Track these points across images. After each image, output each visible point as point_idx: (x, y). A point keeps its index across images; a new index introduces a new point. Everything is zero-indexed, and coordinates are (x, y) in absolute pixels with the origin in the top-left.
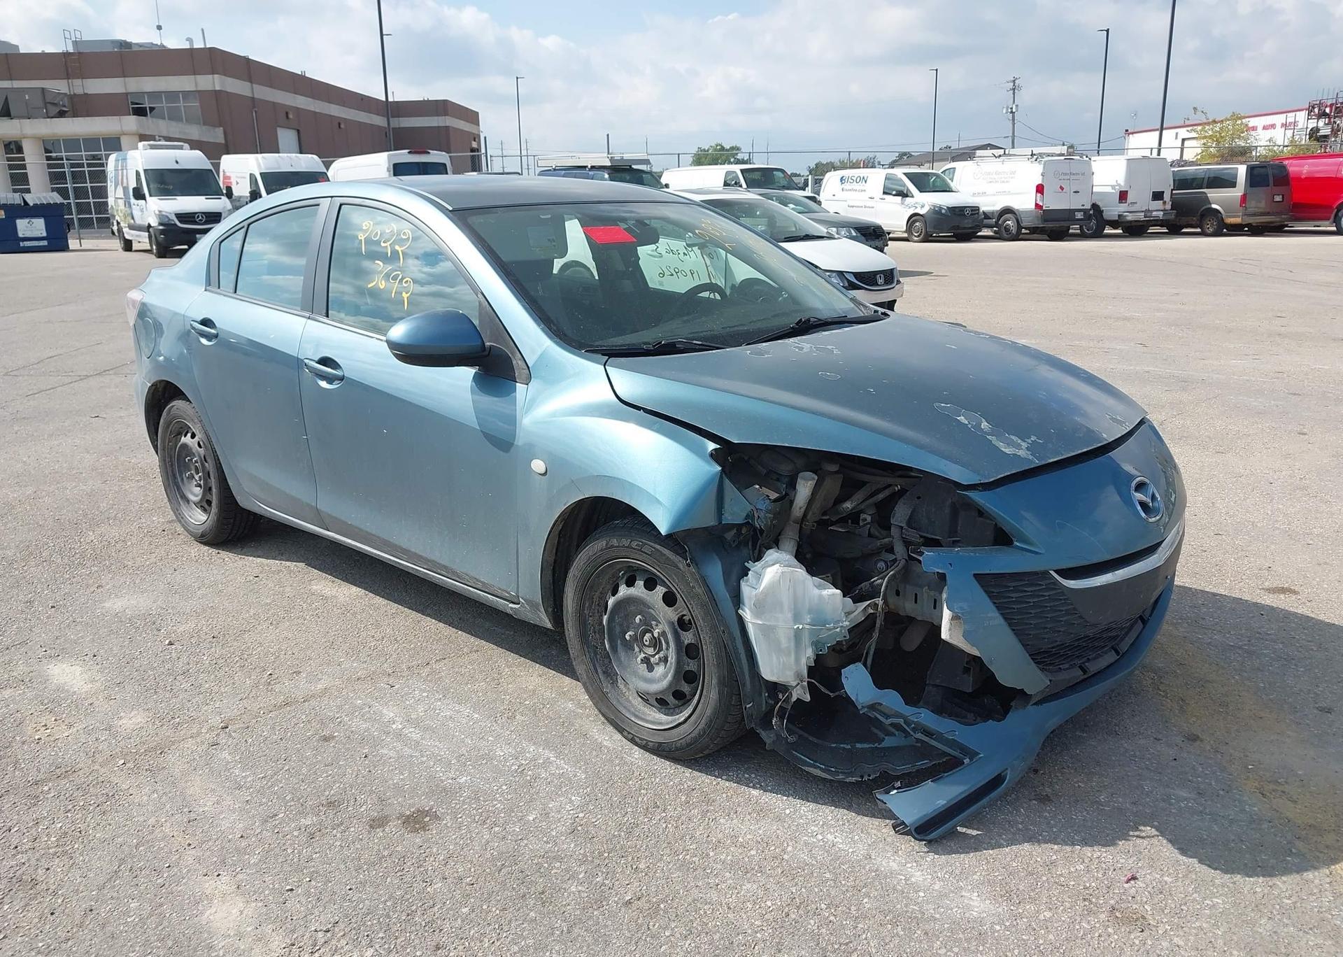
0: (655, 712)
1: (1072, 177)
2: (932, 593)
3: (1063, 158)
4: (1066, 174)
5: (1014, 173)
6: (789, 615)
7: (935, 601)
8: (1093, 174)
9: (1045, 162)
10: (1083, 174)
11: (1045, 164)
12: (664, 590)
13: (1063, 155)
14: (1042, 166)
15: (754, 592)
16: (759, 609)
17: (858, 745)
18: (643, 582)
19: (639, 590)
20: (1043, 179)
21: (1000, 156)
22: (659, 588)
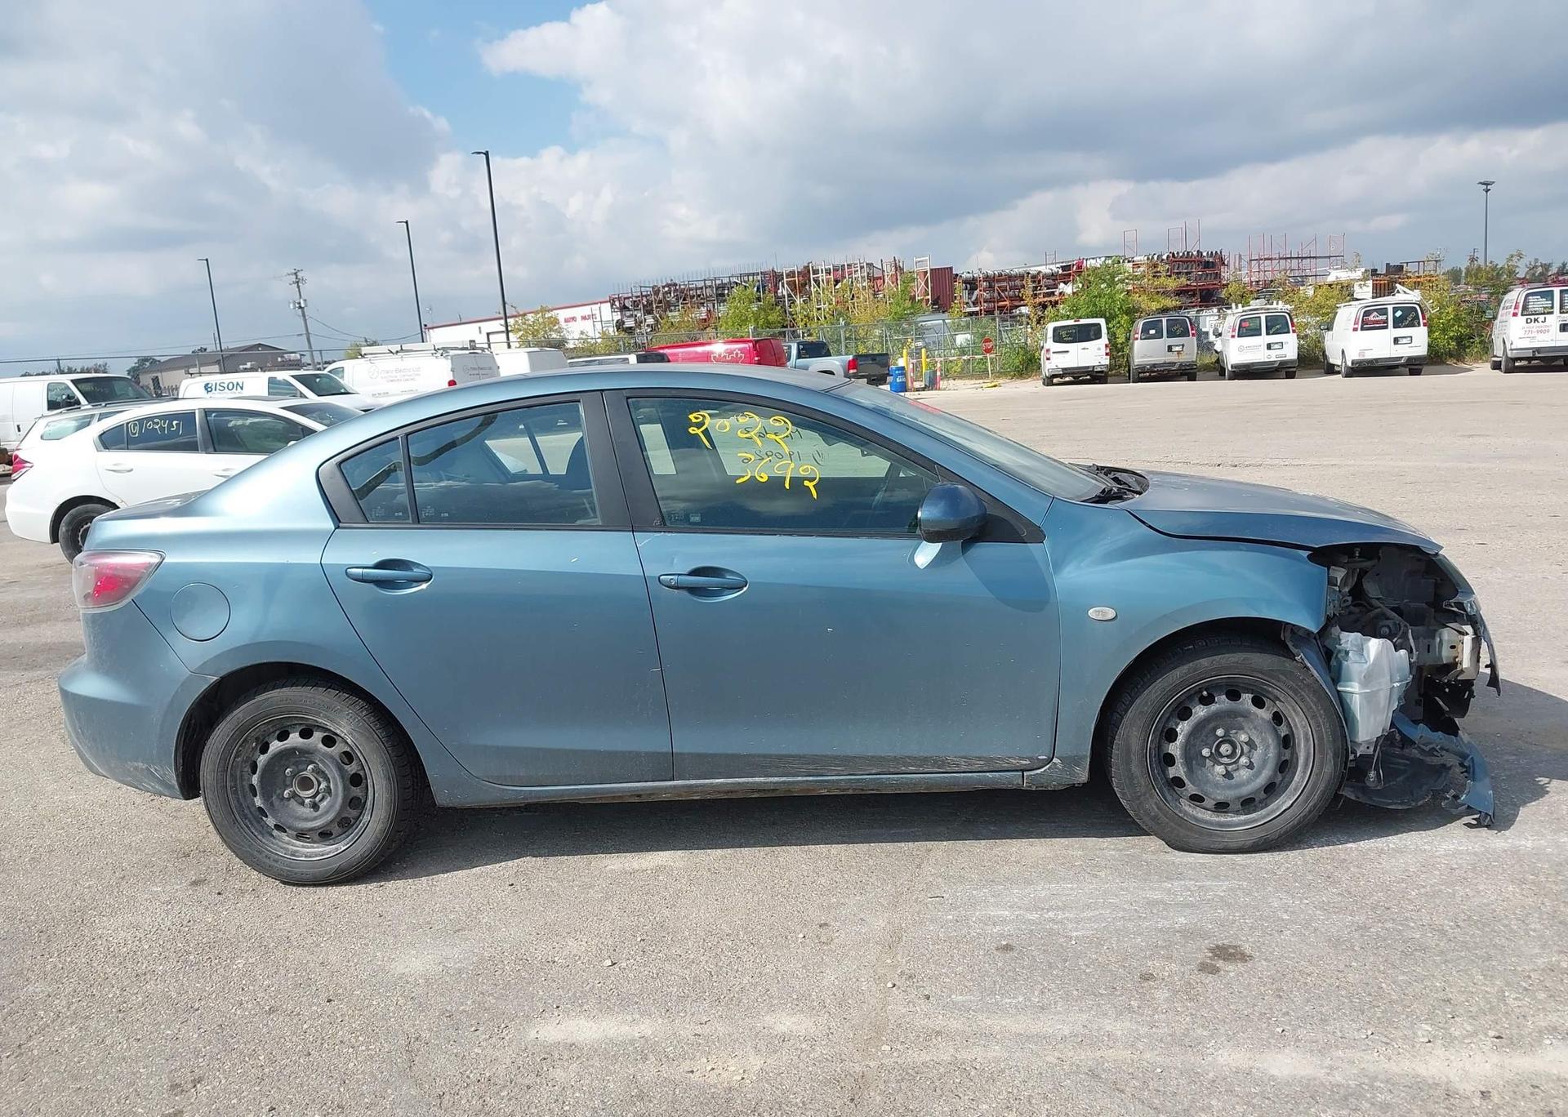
0: (1232, 817)
1: (481, 372)
2: (1426, 641)
3: (467, 352)
4: (475, 369)
5: (418, 369)
6: (1389, 678)
7: (1429, 646)
8: (499, 367)
9: (452, 357)
10: (490, 368)
11: (452, 359)
12: (1251, 696)
13: (466, 349)
14: (450, 361)
15: (1366, 666)
16: (1367, 679)
17: (1398, 780)
18: (1224, 696)
19: (1222, 702)
20: (454, 375)
21: (397, 352)
22: (1244, 696)
